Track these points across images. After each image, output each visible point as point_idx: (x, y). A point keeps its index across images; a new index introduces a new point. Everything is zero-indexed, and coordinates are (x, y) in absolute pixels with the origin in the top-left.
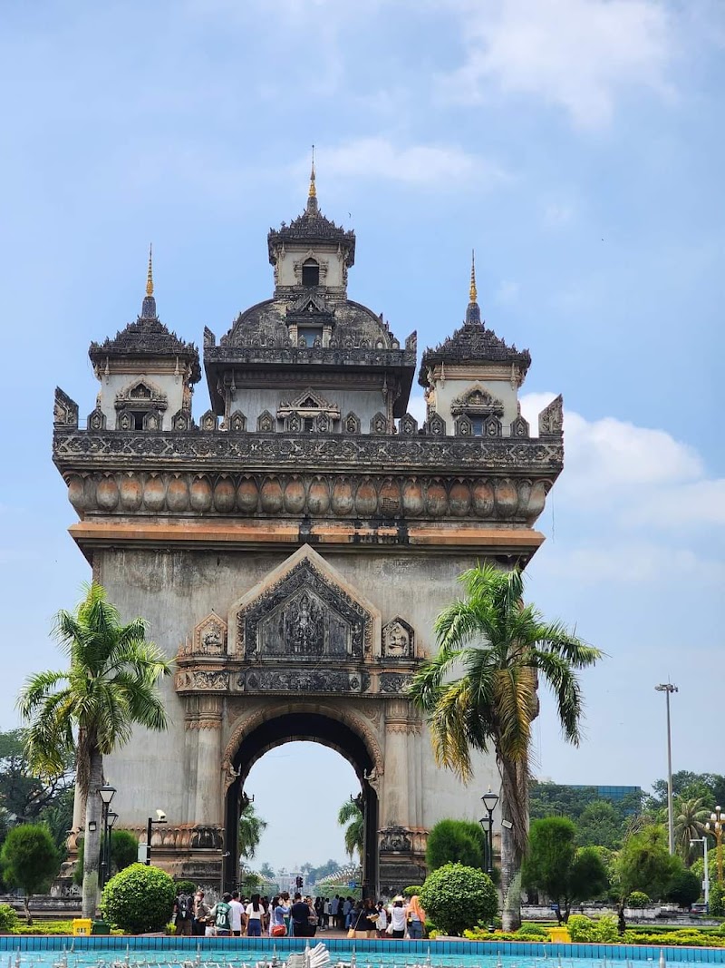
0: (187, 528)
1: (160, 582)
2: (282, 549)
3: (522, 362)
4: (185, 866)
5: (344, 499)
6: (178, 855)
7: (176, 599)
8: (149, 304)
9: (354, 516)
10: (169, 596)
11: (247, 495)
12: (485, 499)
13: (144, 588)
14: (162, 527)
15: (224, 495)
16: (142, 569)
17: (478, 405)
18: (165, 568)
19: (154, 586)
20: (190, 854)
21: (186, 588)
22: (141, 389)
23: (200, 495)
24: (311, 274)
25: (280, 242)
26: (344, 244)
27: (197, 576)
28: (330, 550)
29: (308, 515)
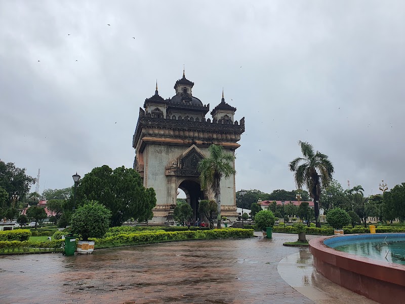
0: (168, 140)
1: (162, 152)
2: (189, 145)
3: (235, 110)
4: (169, 213)
5: (201, 136)
6: (167, 211)
7: (166, 155)
8: (157, 92)
9: (204, 139)
10: (164, 154)
11: (182, 133)
12: (229, 137)
13: (158, 152)
14: (163, 139)
15: (177, 133)
16: (158, 149)
17: (226, 118)
18: (163, 148)
19: (161, 152)
20: (169, 211)
21: (167, 153)
22: (158, 109)
23: (172, 133)
24: (185, 90)
25: (178, 83)
26: (192, 84)
27: (170, 150)
28: (199, 146)
29: (193, 138)
